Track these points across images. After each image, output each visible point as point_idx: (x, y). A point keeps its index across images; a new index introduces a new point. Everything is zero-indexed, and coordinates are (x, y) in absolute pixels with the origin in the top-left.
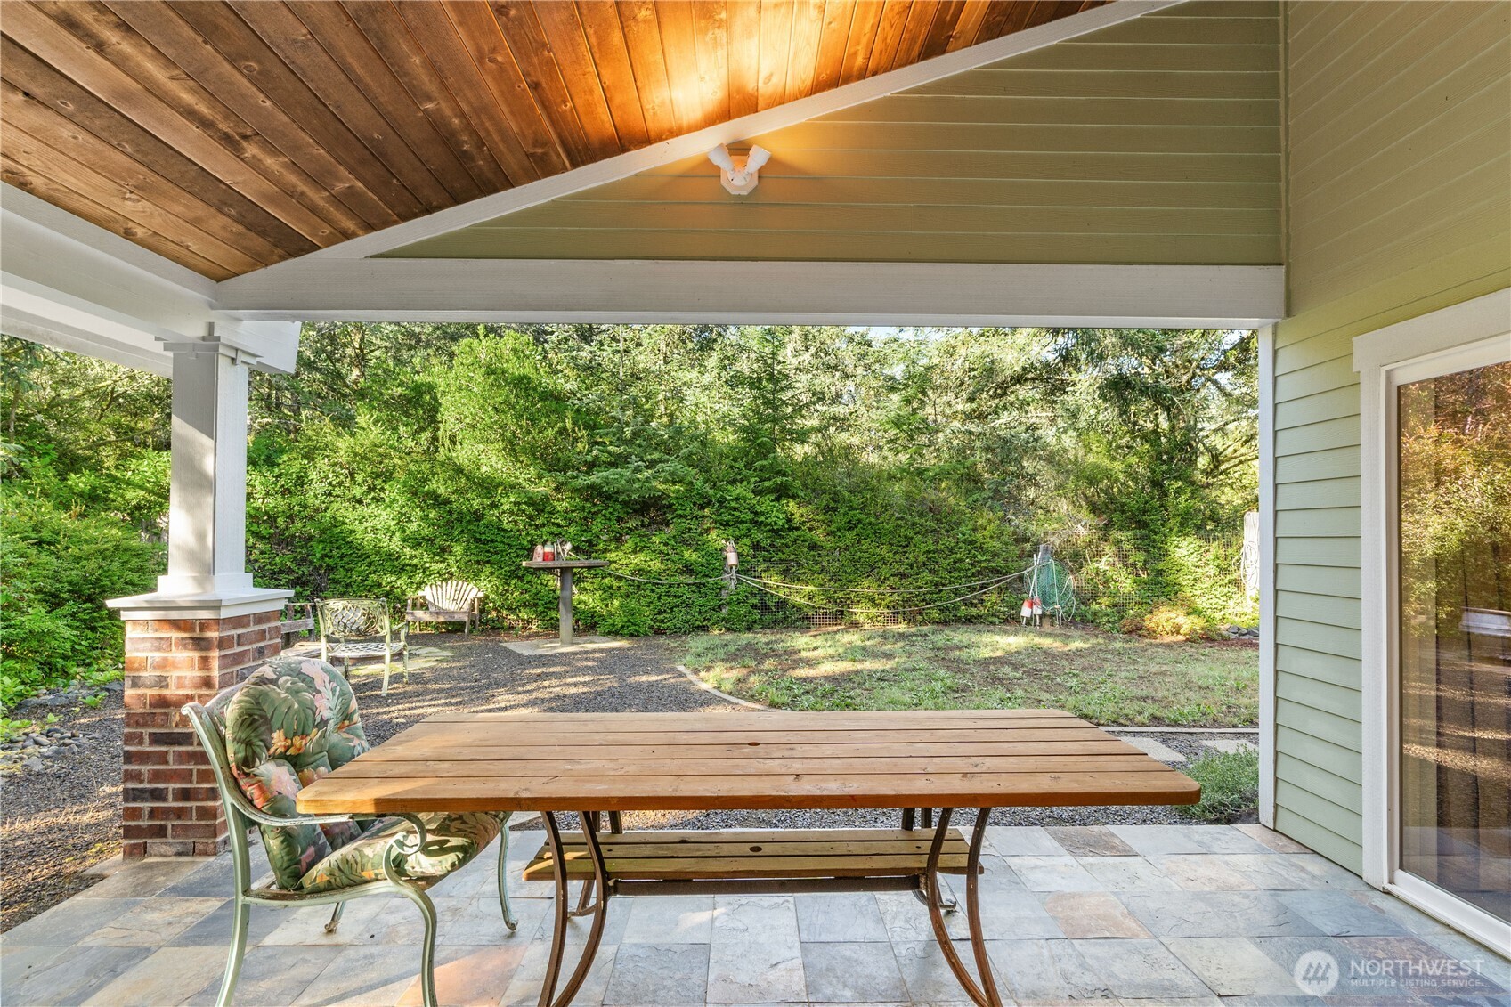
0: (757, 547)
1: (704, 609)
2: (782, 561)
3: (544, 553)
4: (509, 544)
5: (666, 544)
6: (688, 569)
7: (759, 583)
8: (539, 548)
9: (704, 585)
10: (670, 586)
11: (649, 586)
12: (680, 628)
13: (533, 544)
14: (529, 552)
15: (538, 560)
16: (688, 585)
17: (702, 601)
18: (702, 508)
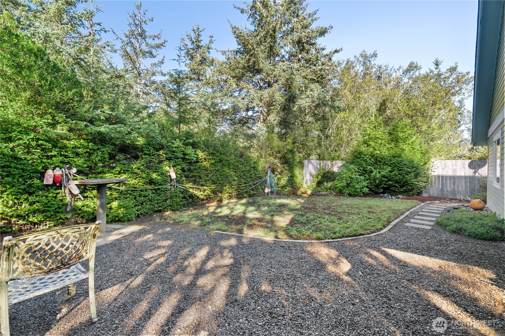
0: (183, 170)
1: (159, 201)
2: (193, 176)
3: (54, 175)
4: (23, 169)
5: (139, 169)
6: (151, 182)
7: (183, 186)
8: (50, 172)
9: (159, 189)
10: (141, 191)
11: (130, 192)
12: (147, 213)
13: (46, 169)
14: (42, 175)
15: (49, 180)
16: (151, 190)
17: (158, 198)
18: (158, 150)
